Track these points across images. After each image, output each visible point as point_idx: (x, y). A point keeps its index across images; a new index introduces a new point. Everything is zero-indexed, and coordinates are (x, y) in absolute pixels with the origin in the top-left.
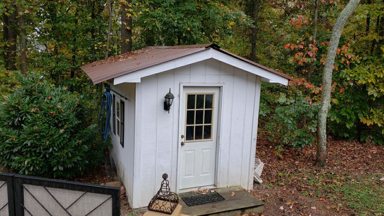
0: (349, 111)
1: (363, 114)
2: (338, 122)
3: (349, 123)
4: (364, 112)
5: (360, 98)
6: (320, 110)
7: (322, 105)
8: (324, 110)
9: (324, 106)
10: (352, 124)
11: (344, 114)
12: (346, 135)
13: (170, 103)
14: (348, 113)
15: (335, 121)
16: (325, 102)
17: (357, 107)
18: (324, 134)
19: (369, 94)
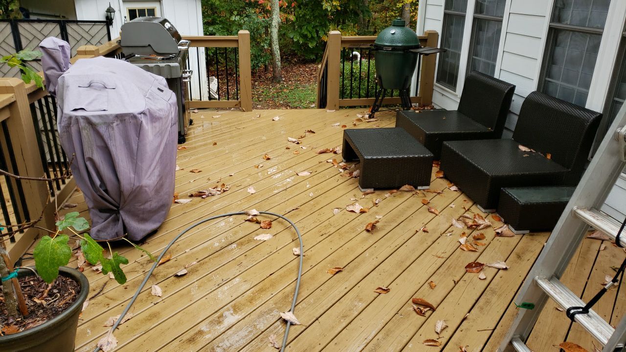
0: (310, 29)
1: (324, 31)
2: (301, 42)
3: (311, 43)
4: (324, 29)
5: (319, 13)
6: (270, 25)
7: (272, 20)
8: (274, 25)
9: (274, 21)
10: (315, 44)
11: (306, 33)
12: (313, 57)
13: (112, 17)
14: (310, 32)
15: (298, 41)
16: (274, 16)
17: (317, 24)
18: (277, 50)
19: (324, 7)
